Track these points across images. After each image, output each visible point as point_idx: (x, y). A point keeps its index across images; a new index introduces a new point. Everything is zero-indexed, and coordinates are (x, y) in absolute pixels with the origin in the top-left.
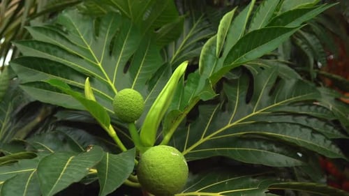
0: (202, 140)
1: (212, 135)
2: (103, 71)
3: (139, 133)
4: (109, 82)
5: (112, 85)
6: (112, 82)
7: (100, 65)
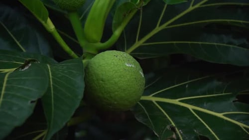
0: (158, 29)
1: (169, 22)
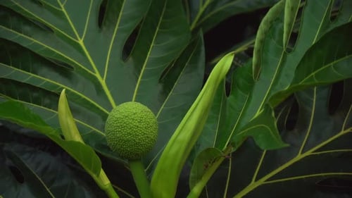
0: (253, 185)
2: (87, 53)
3: (149, 180)
4: (98, 75)
5: (103, 82)
6: (102, 76)
7: (81, 42)
